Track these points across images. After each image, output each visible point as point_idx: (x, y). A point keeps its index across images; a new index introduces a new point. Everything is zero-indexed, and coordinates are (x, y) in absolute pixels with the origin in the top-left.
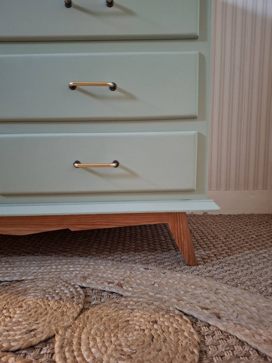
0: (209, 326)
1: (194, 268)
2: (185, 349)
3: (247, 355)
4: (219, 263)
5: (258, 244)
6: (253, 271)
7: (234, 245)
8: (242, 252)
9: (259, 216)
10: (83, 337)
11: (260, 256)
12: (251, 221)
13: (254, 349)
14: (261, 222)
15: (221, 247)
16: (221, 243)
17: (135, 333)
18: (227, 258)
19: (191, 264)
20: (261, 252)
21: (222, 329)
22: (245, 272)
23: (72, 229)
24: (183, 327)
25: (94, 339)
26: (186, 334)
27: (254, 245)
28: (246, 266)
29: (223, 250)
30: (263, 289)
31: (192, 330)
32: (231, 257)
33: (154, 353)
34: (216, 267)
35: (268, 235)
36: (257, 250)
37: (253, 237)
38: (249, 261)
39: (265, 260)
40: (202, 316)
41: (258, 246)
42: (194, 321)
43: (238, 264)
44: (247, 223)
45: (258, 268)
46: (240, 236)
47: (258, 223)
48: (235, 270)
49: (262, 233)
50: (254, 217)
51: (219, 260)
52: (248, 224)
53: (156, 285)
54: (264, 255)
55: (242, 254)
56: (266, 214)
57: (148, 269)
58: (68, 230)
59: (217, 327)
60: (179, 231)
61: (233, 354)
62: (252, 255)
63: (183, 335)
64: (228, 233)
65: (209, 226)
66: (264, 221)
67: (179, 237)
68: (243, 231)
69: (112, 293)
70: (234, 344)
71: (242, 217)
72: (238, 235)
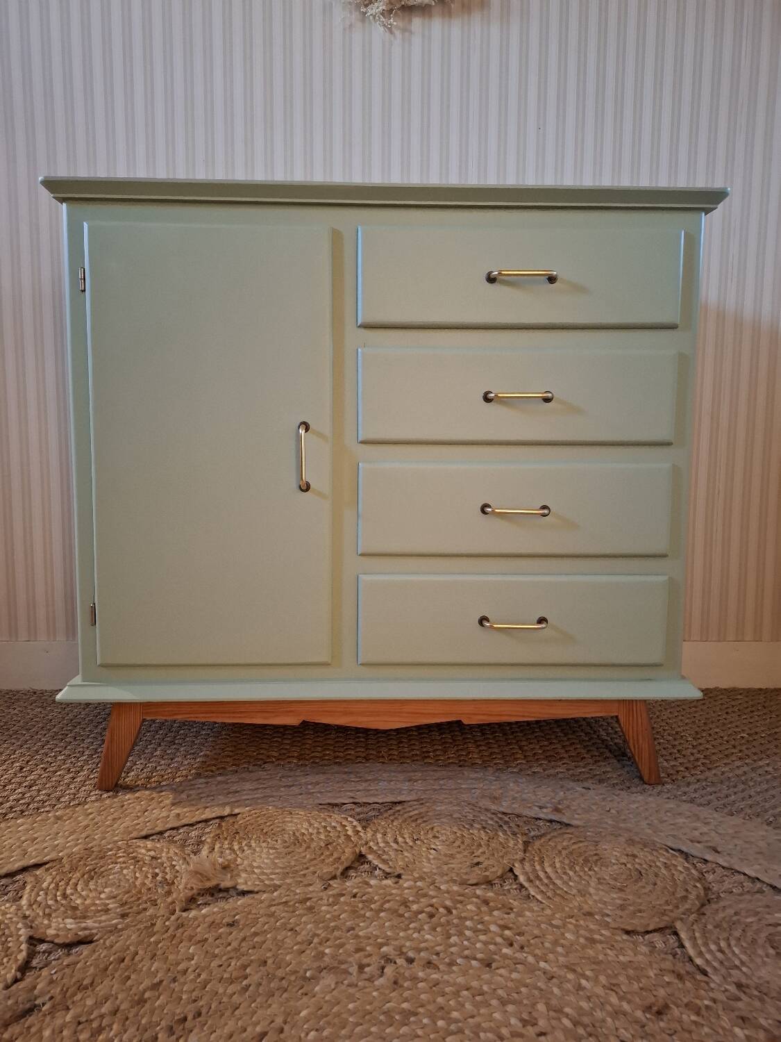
0: (706, 861)
1: (659, 787)
2: (685, 882)
3: (760, 891)
4: (695, 781)
5: (754, 750)
6: (752, 794)
7: (713, 751)
8: (729, 764)
9: (749, 692)
10: (549, 870)
11: (760, 771)
12: (733, 703)
13: (768, 884)
14: (752, 706)
15: (692, 754)
16: (690, 746)
17: (615, 867)
18: (707, 774)
19: (652, 782)
20: (761, 763)
21: (725, 864)
22: (740, 795)
23: (466, 722)
24: (674, 862)
25: (565, 873)
26: (680, 868)
27: (746, 752)
28: (741, 787)
29: (697, 760)
30: (771, 820)
31: (686, 865)
32: (714, 772)
33: (650, 887)
34: (693, 787)
35: (769, 733)
36: (755, 761)
37: (742, 737)
38: (743, 778)
39: (769, 777)
40: (695, 850)
41: (755, 754)
42: (686, 856)
43: (727, 783)
44: (727, 708)
45: (759, 790)
46: (719, 734)
47: (747, 707)
48: (725, 792)
49: (757, 730)
50: (739, 697)
51: (695, 776)
52: (729, 711)
53: (613, 811)
54: (767, 769)
55: (731, 767)
56: (760, 689)
57: (590, 789)
58: (459, 723)
59: (717, 863)
60: (635, 729)
61: (743, 890)
62: (746, 769)
63: (676, 870)
64: (697, 729)
65: (658, 713)
66: (759, 703)
67: (635, 738)
68: (724, 724)
69: (551, 821)
70: (742, 881)
71: (717, 696)
72: (717, 733)
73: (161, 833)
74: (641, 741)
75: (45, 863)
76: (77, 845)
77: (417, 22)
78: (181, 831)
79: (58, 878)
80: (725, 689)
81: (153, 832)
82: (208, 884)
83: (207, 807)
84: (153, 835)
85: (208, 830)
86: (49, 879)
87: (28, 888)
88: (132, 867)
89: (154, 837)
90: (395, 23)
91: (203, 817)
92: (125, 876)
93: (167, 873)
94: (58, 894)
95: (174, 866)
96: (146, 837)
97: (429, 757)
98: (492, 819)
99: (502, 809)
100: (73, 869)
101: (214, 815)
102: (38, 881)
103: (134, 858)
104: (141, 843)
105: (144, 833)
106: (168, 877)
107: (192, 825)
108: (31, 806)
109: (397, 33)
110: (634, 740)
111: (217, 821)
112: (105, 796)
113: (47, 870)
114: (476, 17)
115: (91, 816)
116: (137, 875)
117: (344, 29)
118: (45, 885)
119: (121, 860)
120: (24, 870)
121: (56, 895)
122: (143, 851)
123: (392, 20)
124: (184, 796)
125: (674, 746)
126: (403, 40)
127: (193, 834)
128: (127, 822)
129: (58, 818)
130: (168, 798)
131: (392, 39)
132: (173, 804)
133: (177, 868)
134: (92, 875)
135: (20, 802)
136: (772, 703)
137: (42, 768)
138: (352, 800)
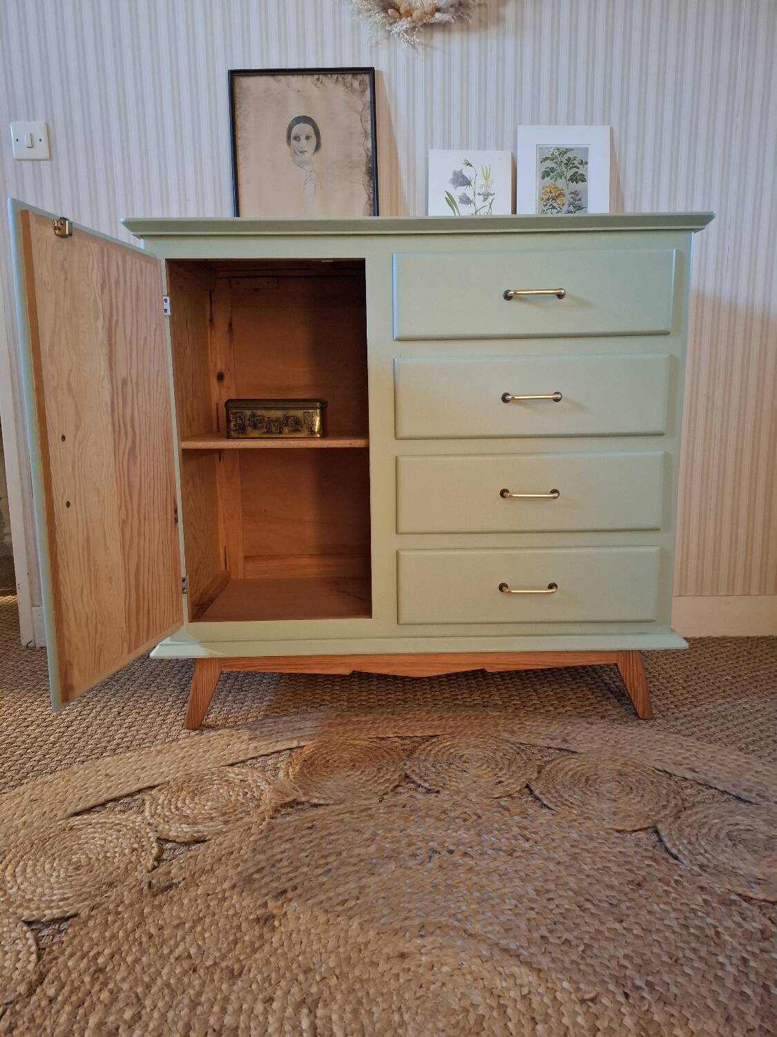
0: (686, 779)
1: (651, 723)
2: (667, 795)
3: (727, 801)
4: (683, 716)
5: (735, 690)
6: (730, 726)
7: (700, 692)
8: (713, 702)
9: (737, 640)
11: (739, 708)
12: (722, 650)
13: (733, 796)
14: (739, 652)
16: (681, 688)
18: (694, 710)
19: (646, 717)
20: (740, 701)
22: (719, 728)
23: (489, 670)
24: (659, 780)
26: (664, 785)
27: (729, 692)
28: (721, 721)
29: (686, 699)
30: (743, 746)
31: (670, 782)
32: (699, 709)
34: (680, 721)
35: (750, 675)
36: (735, 700)
37: (727, 680)
38: (724, 714)
39: (746, 712)
40: (677, 771)
41: (736, 693)
42: (670, 775)
43: (709, 718)
44: (717, 654)
45: (736, 723)
46: (707, 677)
47: (734, 654)
48: (707, 725)
49: (740, 673)
50: (728, 644)
51: (683, 713)
52: (719, 656)
53: (611, 741)
54: (744, 706)
55: (714, 704)
56: (748, 638)
57: (593, 724)
59: (695, 781)
60: (631, 674)
61: (713, 800)
62: (727, 706)
63: (661, 786)
64: (688, 673)
65: (655, 660)
66: (745, 650)
67: (632, 682)
68: (712, 669)
69: (560, 749)
70: (714, 793)
71: (708, 643)
72: (705, 676)
73: (243, 762)
74: (636, 683)
75: (158, 785)
76: (178, 772)
77: (438, 37)
78: (260, 760)
79: (169, 797)
80: (716, 638)
81: (238, 761)
82: (288, 799)
83: (278, 741)
84: (238, 763)
85: (281, 759)
86: (162, 798)
87: (148, 804)
88: (226, 788)
89: (239, 765)
90: (418, 40)
91: (276, 749)
92: (221, 794)
93: (254, 792)
94: (172, 807)
95: (259, 786)
96: (232, 765)
97: (457, 699)
98: (512, 748)
99: (519, 741)
100: (180, 790)
101: (284, 747)
102: (154, 799)
103: (227, 781)
104: (230, 769)
105: (230, 762)
106: (255, 795)
107: (267, 755)
108: (133, 743)
109: (420, 48)
110: (630, 684)
111: (288, 752)
112: (193, 733)
113: (160, 790)
114: (493, 30)
115: (185, 750)
116: (231, 793)
117: (371, 47)
118: (160, 801)
119: (216, 782)
120: (139, 791)
121: (170, 809)
122: (232, 775)
123: (415, 37)
124: (258, 732)
125: (666, 688)
126: (426, 57)
127: (270, 762)
128: (215, 754)
129: (159, 752)
130: (245, 735)
131: (416, 56)
132: (250, 739)
133: (262, 787)
134: (194, 794)
135: (124, 740)
136: (756, 650)
137: (136, 713)
138: (396, 735)
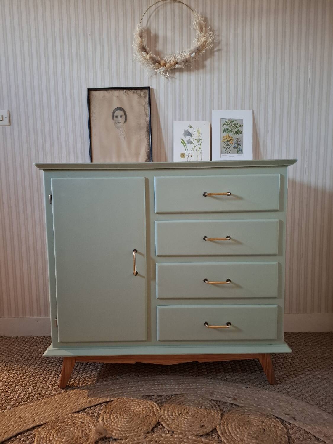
0: (290, 424)
1: (275, 386)
2: (281, 435)
3: (310, 438)
4: (290, 382)
5: (314, 366)
6: (312, 389)
7: (298, 367)
8: (304, 373)
10: (230, 429)
11: (316, 377)
12: (309, 341)
13: (313, 435)
14: (317, 342)
15: (290, 368)
16: (290, 364)
17: (255, 427)
18: (295, 379)
19: (273, 384)
20: (316, 373)
21: (297, 426)
22: (307, 390)
23: (200, 362)
24: (277, 425)
25: (236, 430)
26: (280, 428)
27: (312, 367)
28: (308, 385)
30: (318, 402)
31: (282, 426)
32: (298, 377)
33: (267, 437)
34: (289, 385)
35: (322, 356)
36: (314, 372)
37: (311, 359)
38: (309, 381)
39: (319, 380)
40: (286, 418)
41: (315, 368)
42: (282, 421)
43: (302, 384)
44: (306, 343)
45: (314, 387)
47: (315, 343)
48: (301, 388)
49: (317, 355)
50: (312, 337)
51: (290, 380)
53: (256, 399)
54: (319, 376)
55: (305, 375)
56: (321, 333)
57: (248, 388)
58: (197, 362)
59: (294, 425)
60: (266, 364)
61: (303, 438)
62: (311, 376)
63: (278, 429)
66: (319, 340)
68: (304, 352)
69: (232, 404)
70: (303, 433)
71: (303, 336)
72: (301, 357)
73: (84, 409)
74: (268, 368)
75: (41, 425)
76: (53, 416)
77: (177, 74)
78: (91, 408)
79: (47, 433)
80: (306, 333)
81: (81, 409)
82: (101, 436)
83: (101, 398)
84: (80, 411)
85: (101, 408)
86: (43, 433)
87: (36, 437)
88: (74, 427)
89: (81, 412)
90: (168, 76)
91: (100, 402)
92: (71, 431)
93: (87, 430)
94: (47, 440)
95: (89, 426)
96: (78, 412)
97: (186, 371)
98: (209, 404)
99: (213, 399)
100: (52, 428)
101: (103, 401)
102: (40, 434)
103: (75, 423)
104: (77, 415)
105: (77, 410)
106: (87, 432)
107: (95, 406)
108: (35, 396)
109: (170, 79)
110: (265, 368)
111: (105, 404)
112: (63, 391)
113: (43, 428)
114: (201, 71)
115: (58, 402)
116: (76, 431)
117: (149, 78)
118: (42, 436)
119: (69, 424)
120: (34, 428)
121: (46, 441)
122: (77, 419)
123: (167, 74)
124: (92, 392)
125: (283, 364)
126: (172, 81)
127: (96, 410)
128: (71, 405)
129: (45, 403)
130: (86, 393)
131: (168, 81)
132: (88, 396)
133: (90, 427)
134: (59, 431)
135: (31, 394)
136: (324, 341)
137: (38, 377)
138: (155, 394)
